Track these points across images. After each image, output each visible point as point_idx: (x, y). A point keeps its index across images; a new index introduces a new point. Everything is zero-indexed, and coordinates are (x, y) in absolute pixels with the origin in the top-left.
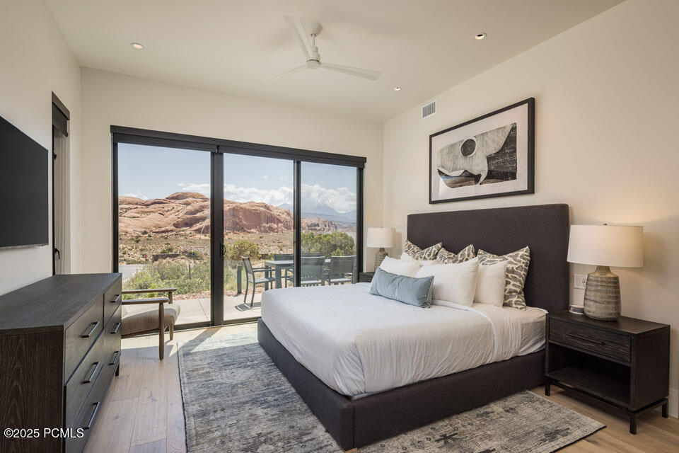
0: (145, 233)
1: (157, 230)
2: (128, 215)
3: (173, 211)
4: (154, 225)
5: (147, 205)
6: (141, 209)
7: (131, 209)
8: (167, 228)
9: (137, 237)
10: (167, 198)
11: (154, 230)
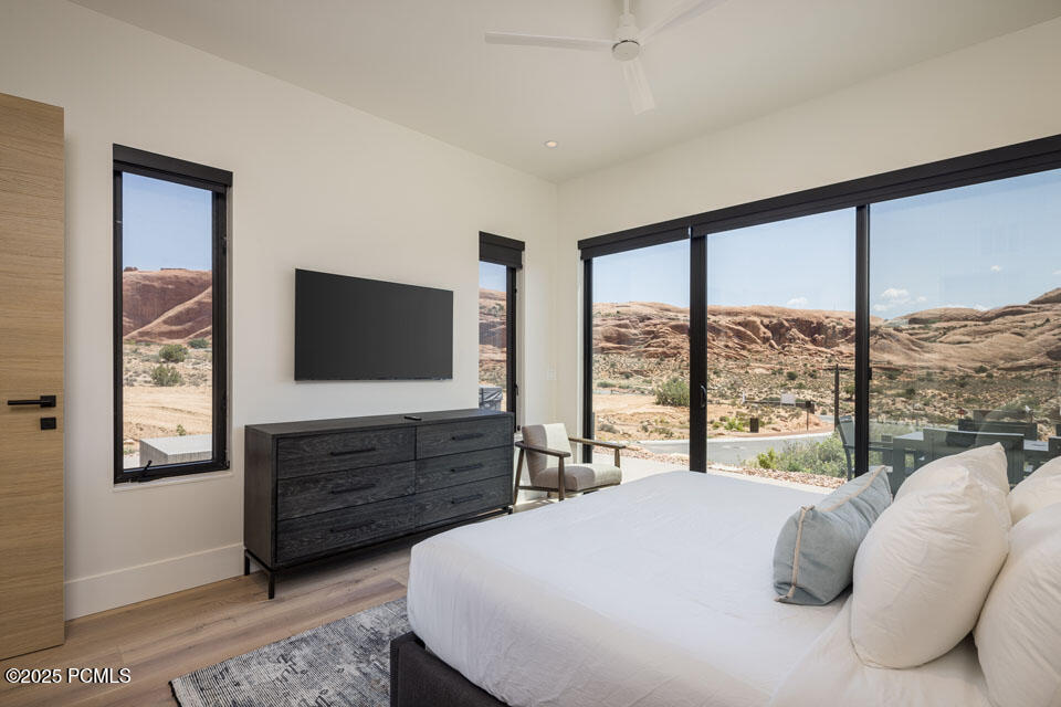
0: (982, 370)
1: (1009, 365)
2: (950, 339)
3: (1047, 327)
4: (1001, 355)
5: (986, 319)
6: (974, 328)
7: (954, 328)
8: (1032, 360)
9: (963, 378)
10: (1033, 303)
11: (1001, 364)
